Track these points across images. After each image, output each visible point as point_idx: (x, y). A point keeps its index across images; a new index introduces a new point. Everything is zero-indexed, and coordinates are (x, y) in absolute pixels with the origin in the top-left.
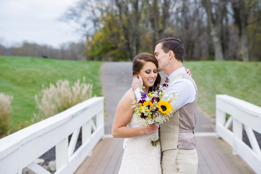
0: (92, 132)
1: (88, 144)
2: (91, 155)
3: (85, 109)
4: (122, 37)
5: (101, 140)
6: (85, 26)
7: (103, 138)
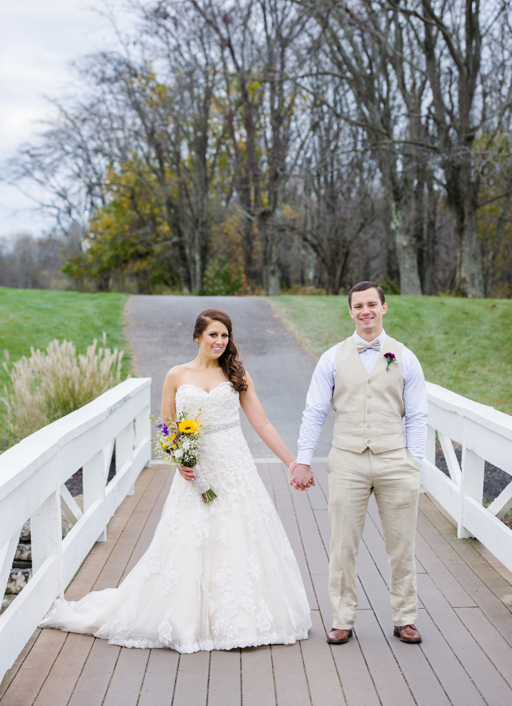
0: (134, 449)
1: (129, 471)
2: (132, 493)
3: (125, 400)
4: (165, 228)
5: (145, 468)
6: (63, 195)
7: (150, 466)
